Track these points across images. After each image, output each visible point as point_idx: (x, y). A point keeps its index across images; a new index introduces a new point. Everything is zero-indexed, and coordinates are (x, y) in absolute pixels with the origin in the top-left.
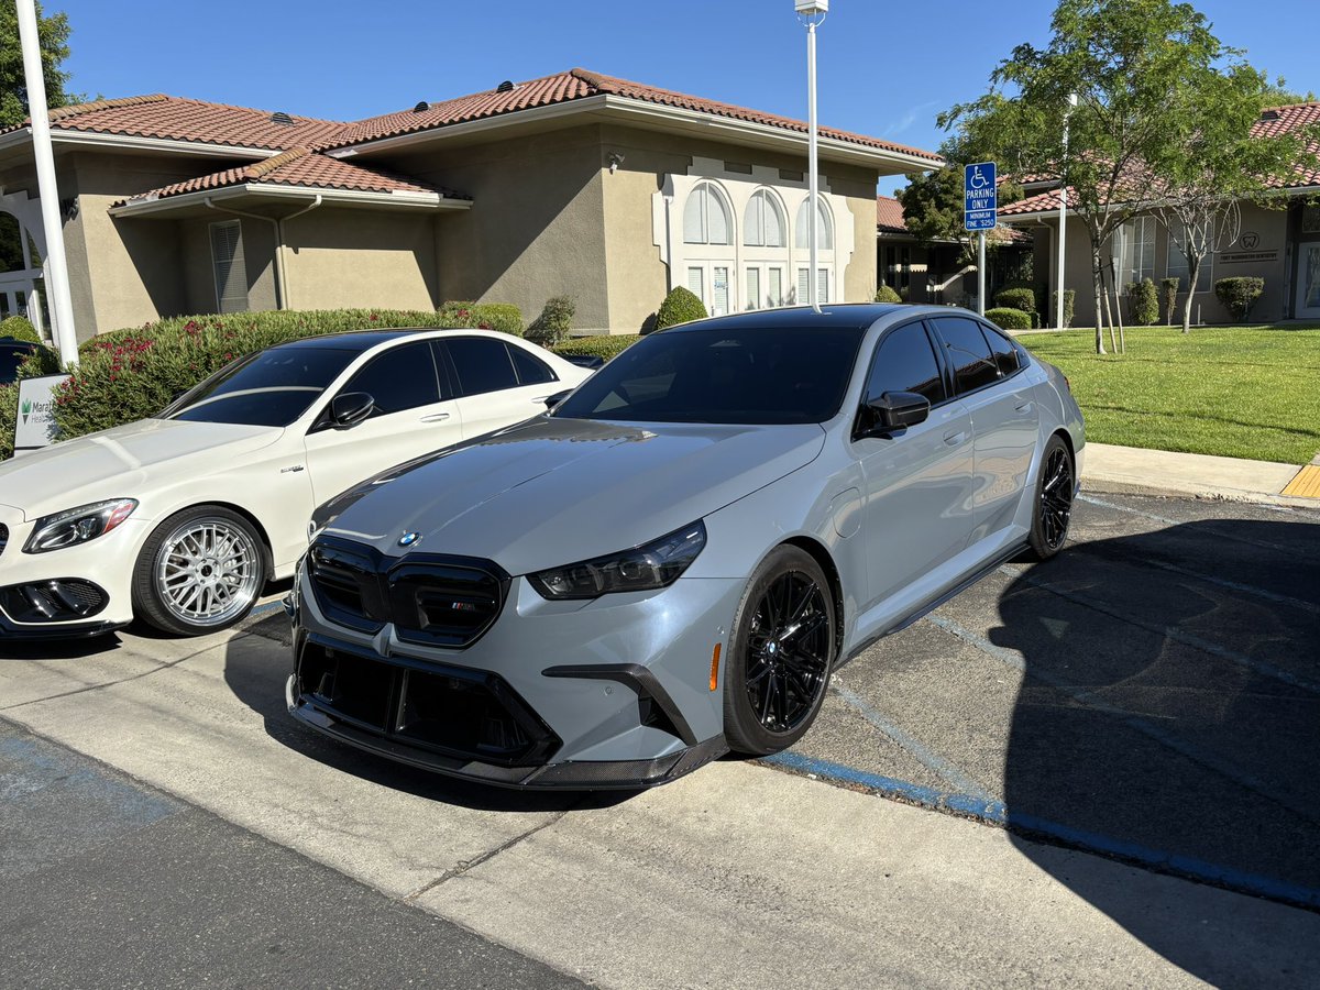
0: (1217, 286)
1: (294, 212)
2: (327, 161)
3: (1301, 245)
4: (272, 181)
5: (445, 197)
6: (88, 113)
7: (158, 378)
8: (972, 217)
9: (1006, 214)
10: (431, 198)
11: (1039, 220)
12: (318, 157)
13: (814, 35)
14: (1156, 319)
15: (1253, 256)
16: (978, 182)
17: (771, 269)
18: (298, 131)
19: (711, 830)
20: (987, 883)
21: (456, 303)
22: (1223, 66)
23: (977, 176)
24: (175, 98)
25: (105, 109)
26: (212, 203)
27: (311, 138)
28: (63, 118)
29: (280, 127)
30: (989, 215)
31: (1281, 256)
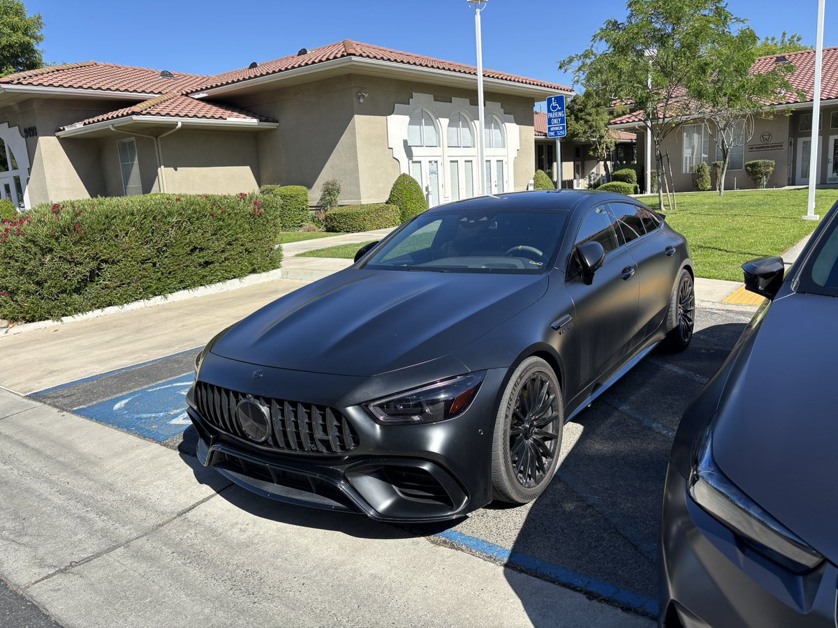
0: (746, 166)
1: (165, 132)
2: (190, 100)
3: (799, 139)
4: (149, 113)
5: (261, 121)
6: (42, 74)
7: (31, 241)
8: (552, 129)
9: (617, 124)
10: (252, 122)
11: (637, 127)
12: (184, 97)
13: (479, 17)
14: (709, 187)
15: (768, 147)
16: (554, 108)
17: (466, 161)
18: (176, 82)
19: (244, 537)
20: (393, 575)
21: (268, 186)
22: (734, 29)
23: (554, 104)
24: (101, 63)
25: (53, 72)
26: (114, 128)
27: (183, 86)
28: (24, 78)
29: (165, 80)
30: (561, 128)
31: (786, 146)
